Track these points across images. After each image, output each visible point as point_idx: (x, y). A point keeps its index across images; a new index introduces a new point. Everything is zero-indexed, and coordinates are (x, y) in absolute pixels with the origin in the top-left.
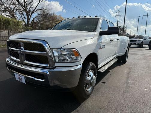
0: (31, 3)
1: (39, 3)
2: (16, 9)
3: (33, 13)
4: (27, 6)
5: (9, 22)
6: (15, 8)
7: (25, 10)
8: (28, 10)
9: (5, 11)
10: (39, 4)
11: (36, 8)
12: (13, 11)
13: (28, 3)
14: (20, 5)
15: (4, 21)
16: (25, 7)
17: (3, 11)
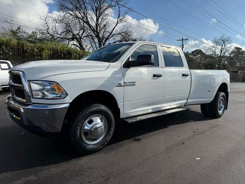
0: (105, 26)
1: (117, 24)
2: (85, 34)
3: (107, 39)
4: (100, 31)
5: (71, 53)
7: (97, 36)
8: (101, 36)
10: (116, 26)
11: (112, 32)
13: (102, 26)
15: (65, 52)
16: (97, 32)
17: (70, 38)
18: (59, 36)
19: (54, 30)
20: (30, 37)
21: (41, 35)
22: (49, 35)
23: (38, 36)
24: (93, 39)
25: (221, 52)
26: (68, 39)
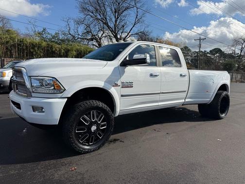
0: (123, 26)
1: (135, 24)
2: (104, 35)
4: (118, 31)
6: (102, 35)
7: (116, 37)
8: (119, 36)
9: (92, 39)
10: (134, 26)
11: (130, 32)
12: (100, 39)
13: (120, 27)
14: (110, 30)
17: (89, 39)
18: (80, 37)
19: (76, 31)
20: (54, 37)
21: (63, 35)
22: (70, 36)
23: (61, 37)
24: (111, 39)
25: (242, 51)
26: (88, 40)
